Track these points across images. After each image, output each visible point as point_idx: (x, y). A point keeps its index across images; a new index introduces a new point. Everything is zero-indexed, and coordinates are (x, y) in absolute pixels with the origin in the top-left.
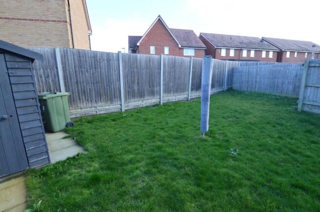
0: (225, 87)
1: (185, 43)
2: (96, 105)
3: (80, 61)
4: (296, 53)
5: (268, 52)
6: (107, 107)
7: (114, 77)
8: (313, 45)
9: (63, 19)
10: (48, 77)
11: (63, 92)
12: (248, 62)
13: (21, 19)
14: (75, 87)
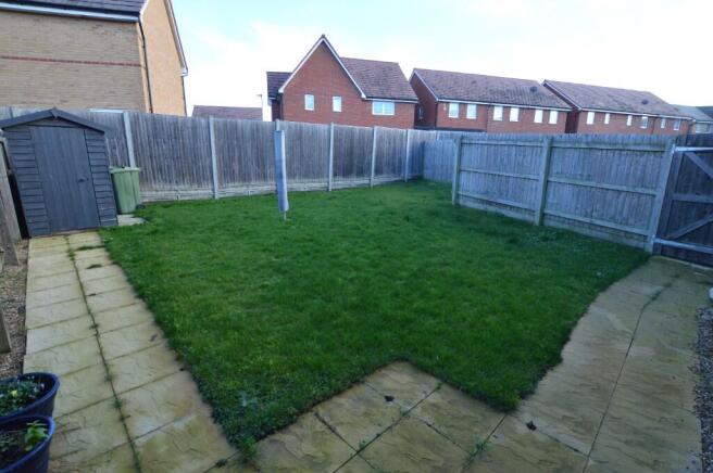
0: (407, 174)
1: (375, 90)
2: (176, 187)
3: (155, 128)
4: (607, 116)
5: (547, 113)
6: (193, 192)
7: (203, 152)
8: (644, 98)
9: (134, 61)
10: (115, 148)
11: (133, 167)
12: (455, 132)
13: (72, 62)
14: (148, 162)
